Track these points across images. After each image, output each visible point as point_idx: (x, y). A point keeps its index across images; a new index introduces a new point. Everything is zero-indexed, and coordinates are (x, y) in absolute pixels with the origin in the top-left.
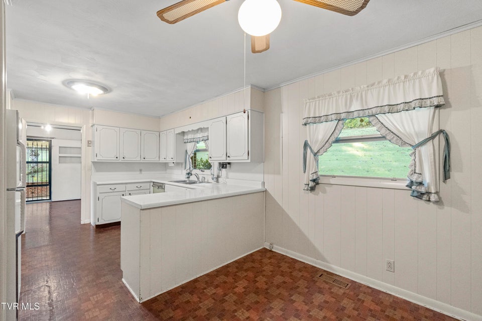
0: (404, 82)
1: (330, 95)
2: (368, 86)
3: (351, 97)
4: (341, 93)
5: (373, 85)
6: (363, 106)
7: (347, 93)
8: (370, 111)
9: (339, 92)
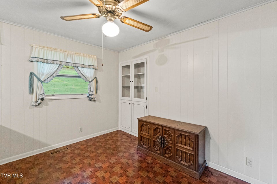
0: (88, 57)
1: (56, 49)
2: (76, 53)
3: (67, 55)
4: (62, 51)
5: (78, 54)
6: (73, 62)
7: (66, 53)
8: (76, 65)
9: (61, 50)
